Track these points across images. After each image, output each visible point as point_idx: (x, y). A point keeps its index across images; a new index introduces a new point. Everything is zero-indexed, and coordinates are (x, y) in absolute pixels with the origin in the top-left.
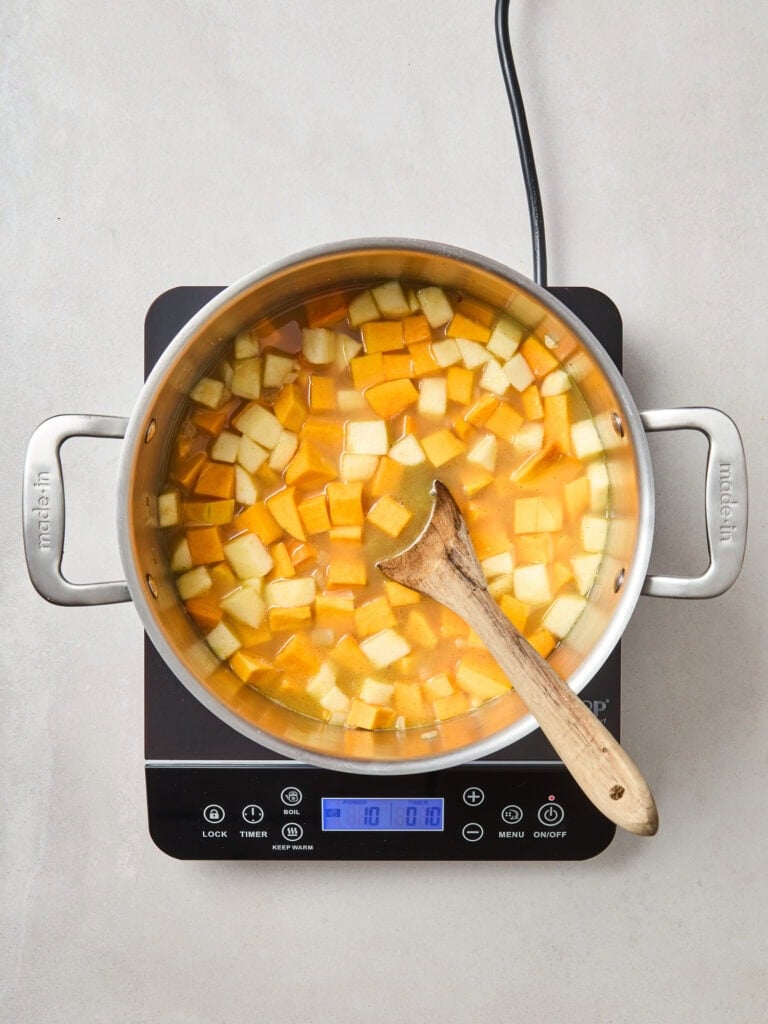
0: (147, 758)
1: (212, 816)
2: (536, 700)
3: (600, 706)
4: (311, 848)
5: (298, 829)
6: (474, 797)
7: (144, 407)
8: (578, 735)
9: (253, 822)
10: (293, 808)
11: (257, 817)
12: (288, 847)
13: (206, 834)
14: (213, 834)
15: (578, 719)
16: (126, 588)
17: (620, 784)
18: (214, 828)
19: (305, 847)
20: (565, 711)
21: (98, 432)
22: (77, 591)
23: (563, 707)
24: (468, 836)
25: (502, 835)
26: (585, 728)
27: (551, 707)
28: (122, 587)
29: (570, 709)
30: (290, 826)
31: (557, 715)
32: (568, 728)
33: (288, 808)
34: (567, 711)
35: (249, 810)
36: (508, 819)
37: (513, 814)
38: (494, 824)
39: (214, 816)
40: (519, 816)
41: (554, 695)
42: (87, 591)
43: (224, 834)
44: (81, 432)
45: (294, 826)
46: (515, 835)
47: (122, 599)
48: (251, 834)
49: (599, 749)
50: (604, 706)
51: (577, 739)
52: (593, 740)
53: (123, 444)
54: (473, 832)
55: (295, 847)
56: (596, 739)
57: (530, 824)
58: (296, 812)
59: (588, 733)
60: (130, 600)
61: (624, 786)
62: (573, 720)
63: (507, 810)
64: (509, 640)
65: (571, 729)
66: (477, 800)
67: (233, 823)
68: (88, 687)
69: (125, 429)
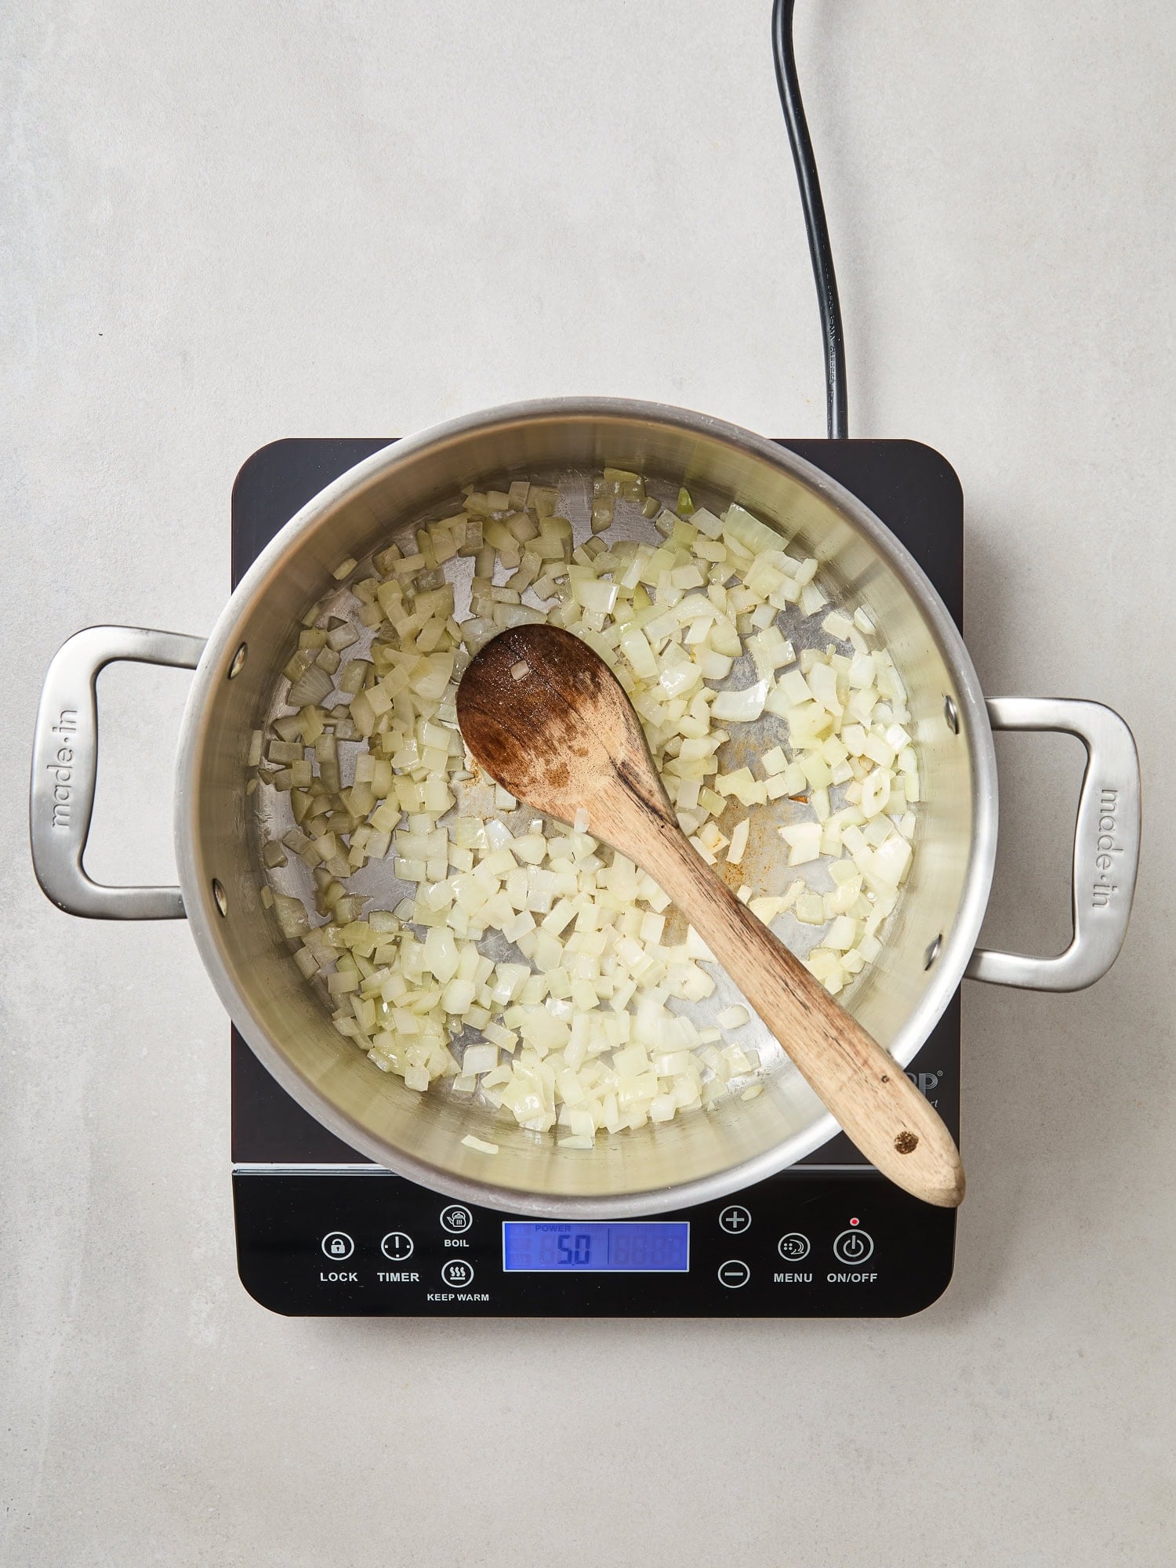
0: (234, 1160)
1: (334, 1249)
2: (771, 998)
3: (929, 1081)
4: (486, 1298)
5: (467, 1270)
6: (735, 1220)
7: (231, 625)
8: (841, 1055)
9: (397, 1258)
10: (459, 1237)
11: (403, 1251)
12: (451, 1296)
13: (326, 1277)
14: (335, 1277)
15: (841, 1032)
16: (180, 898)
17: (911, 1129)
18: (338, 1267)
19: (477, 1297)
20: (819, 1018)
21: (157, 656)
22: (105, 897)
23: (815, 1012)
24: (727, 1279)
25: (778, 1278)
26: (851, 1044)
27: (796, 1010)
28: (173, 896)
29: (827, 1016)
30: (454, 1265)
31: (805, 1023)
32: (824, 1044)
33: (452, 1237)
34: (821, 1018)
35: (391, 1241)
36: (788, 1253)
37: (795, 1245)
38: (766, 1262)
39: (338, 1248)
40: (804, 1249)
41: (799, 992)
42: (120, 897)
43: (352, 1277)
44: (133, 655)
45: (460, 1265)
46: (798, 1278)
47: (172, 914)
48: (394, 1277)
49: (875, 1076)
50: (935, 1081)
51: (839, 1060)
52: (865, 1062)
53: (195, 678)
54: (733, 1274)
55: (461, 1297)
56: (871, 1062)
57: (821, 1261)
58: (463, 1243)
59: (857, 1053)
60: (185, 917)
61: (917, 1133)
62: (834, 1033)
63: (787, 1241)
64: (723, 906)
65: (830, 1045)
66: (741, 1225)
67: (367, 1259)
68: (145, 1051)
69: (199, 654)
